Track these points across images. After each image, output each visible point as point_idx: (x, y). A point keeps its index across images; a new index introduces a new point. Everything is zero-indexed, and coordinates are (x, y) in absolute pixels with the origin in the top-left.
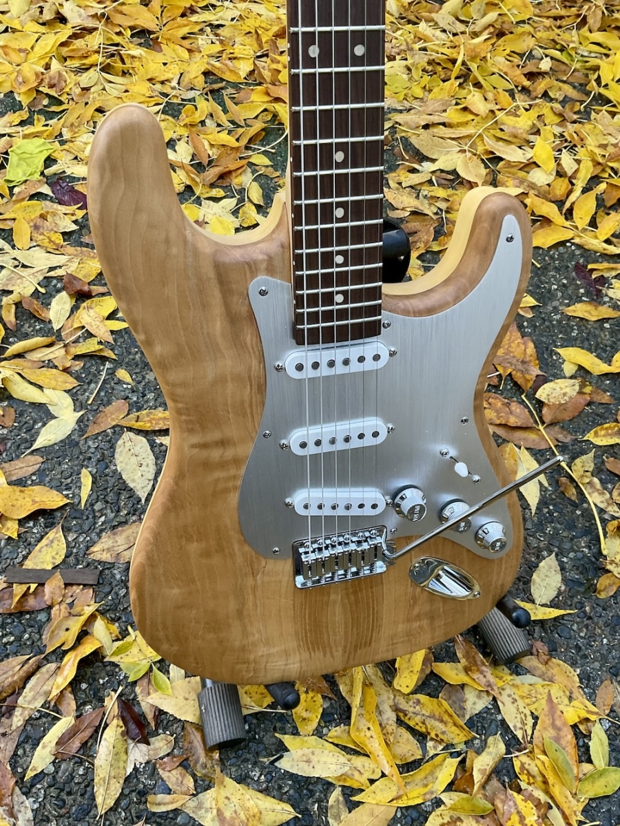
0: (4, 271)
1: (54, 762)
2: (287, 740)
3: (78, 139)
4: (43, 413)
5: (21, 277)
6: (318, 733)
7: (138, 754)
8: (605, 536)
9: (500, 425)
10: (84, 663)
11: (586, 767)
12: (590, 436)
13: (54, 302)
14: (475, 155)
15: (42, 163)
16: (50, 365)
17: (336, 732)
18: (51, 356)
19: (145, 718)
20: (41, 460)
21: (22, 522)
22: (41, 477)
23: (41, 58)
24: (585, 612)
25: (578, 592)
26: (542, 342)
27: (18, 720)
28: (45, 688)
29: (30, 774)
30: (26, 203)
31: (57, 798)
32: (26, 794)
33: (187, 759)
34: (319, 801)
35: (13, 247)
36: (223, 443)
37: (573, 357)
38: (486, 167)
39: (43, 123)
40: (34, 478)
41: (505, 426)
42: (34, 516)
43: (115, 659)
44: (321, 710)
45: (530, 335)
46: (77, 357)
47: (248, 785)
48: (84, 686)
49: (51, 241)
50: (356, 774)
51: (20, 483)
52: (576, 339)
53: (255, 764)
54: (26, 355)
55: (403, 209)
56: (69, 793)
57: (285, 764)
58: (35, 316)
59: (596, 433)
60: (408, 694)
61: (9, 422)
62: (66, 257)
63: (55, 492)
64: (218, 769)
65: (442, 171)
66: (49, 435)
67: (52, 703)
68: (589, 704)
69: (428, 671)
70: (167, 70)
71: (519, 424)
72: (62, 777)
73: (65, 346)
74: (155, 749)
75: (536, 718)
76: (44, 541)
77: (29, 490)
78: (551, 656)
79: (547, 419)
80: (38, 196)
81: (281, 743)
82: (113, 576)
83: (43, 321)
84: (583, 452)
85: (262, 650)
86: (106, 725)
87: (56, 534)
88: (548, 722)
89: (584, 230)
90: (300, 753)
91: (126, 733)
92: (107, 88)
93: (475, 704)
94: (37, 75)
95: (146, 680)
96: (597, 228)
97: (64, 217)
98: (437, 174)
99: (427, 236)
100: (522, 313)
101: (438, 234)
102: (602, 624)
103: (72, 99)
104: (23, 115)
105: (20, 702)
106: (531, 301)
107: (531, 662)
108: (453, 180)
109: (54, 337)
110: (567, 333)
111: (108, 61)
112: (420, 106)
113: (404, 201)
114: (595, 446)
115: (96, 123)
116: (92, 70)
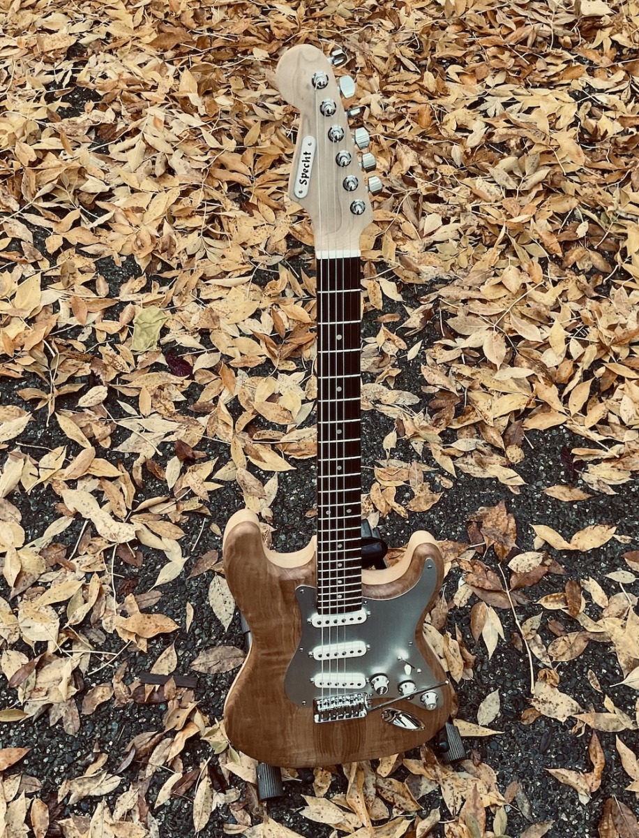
0: (133, 436)
1: (170, 799)
2: (308, 799)
3: (185, 308)
4: (161, 558)
5: (145, 441)
6: (327, 796)
7: (219, 799)
8: (535, 680)
9: (478, 587)
10: (189, 741)
11: (489, 834)
12: (542, 602)
13: (169, 463)
14: (500, 332)
15: (158, 333)
16: (165, 518)
17: (338, 796)
18: (167, 511)
19: (224, 778)
21: (149, 641)
22: (161, 608)
23: (156, 219)
24: (511, 733)
25: (509, 719)
26: (522, 518)
27: (149, 772)
28: (166, 753)
29: (157, 805)
30: (147, 374)
31: (172, 820)
32: (155, 816)
33: (247, 805)
37: (544, 533)
38: (508, 345)
39: (158, 290)
40: (156, 607)
41: (482, 589)
42: (157, 637)
43: (207, 739)
44: (330, 782)
45: (514, 512)
46: (184, 513)
47: (282, 823)
48: (188, 754)
49: (166, 409)
50: (347, 823)
51: (148, 611)
52: (549, 516)
53: (287, 812)
54: (151, 510)
55: (434, 385)
56: (179, 818)
57: (305, 813)
58: (155, 477)
59: (546, 599)
60: (385, 778)
61: (139, 563)
62: (177, 424)
63: (170, 619)
64: (265, 813)
65: (471, 348)
66: (166, 575)
67: (170, 764)
68: (500, 795)
69: (400, 764)
70: (257, 234)
71: (492, 588)
72: (175, 809)
73: (177, 503)
74: (229, 797)
75: (464, 800)
76: (163, 655)
77: (153, 617)
78: (482, 761)
79: (512, 587)
80: (156, 367)
81: (304, 800)
82: (206, 682)
83: (160, 481)
84: (535, 613)
85: (295, 751)
86: (201, 780)
87: (170, 650)
88: (472, 803)
89: (576, 415)
90: (315, 807)
91: (213, 786)
92: (208, 253)
93: (426, 788)
95: (225, 754)
96: (586, 414)
97: (176, 387)
98: (467, 351)
99: (449, 413)
100: (512, 490)
101: (460, 412)
102: (520, 742)
103: (179, 266)
104: (142, 281)
105: (150, 760)
106: (520, 481)
107: (469, 764)
108: (479, 358)
109: (169, 494)
110: (543, 511)
111: (209, 227)
112: (464, 277)
113: (435, 378)
114: (545, 609)
115: (199, 291)
116: (196, 233)
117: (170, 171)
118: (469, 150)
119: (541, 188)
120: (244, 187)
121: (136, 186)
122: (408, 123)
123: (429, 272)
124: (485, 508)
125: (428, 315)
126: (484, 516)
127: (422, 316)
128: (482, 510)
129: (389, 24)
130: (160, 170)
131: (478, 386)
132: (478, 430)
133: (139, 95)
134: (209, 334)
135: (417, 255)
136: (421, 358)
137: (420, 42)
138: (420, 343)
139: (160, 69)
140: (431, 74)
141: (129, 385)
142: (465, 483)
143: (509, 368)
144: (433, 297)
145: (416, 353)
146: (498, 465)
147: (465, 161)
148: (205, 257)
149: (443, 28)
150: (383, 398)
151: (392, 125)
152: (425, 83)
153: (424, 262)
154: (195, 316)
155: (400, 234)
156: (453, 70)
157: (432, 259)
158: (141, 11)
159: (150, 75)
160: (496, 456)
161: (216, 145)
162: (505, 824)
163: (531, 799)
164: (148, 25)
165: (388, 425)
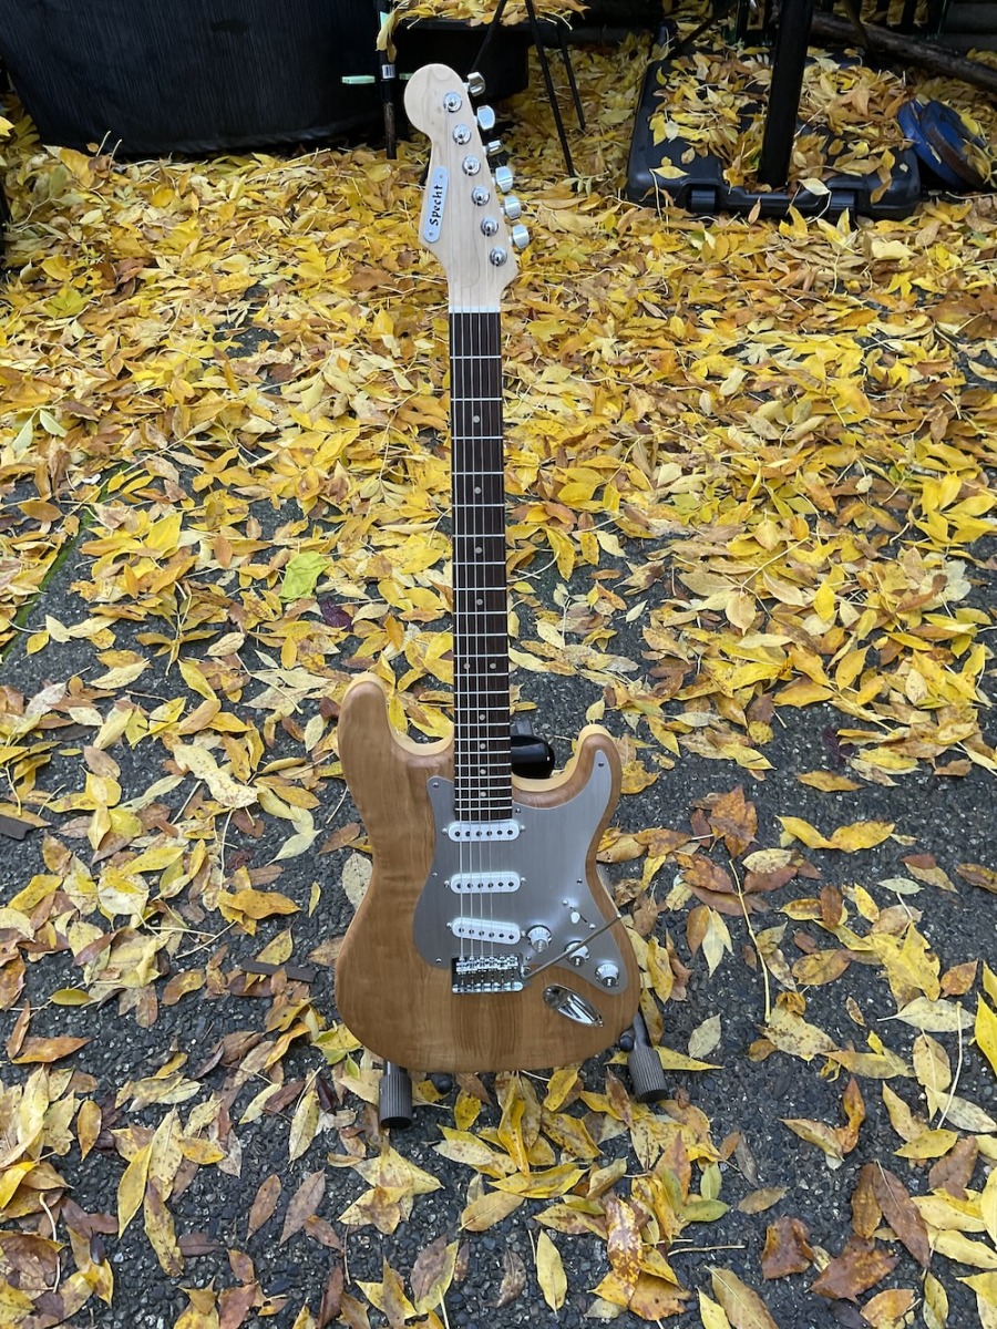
0: (269, 690)
1: (261, 1117)
2: (446, 1131)
3: (351, 555)
4: (288, 828)
5: (284, 697)
6: (472, 1130)
7: (326, 1122)
8: (772, 1006)
9: (700, 887)
10: (295, 1043)
11: (695, 1198)
12: (787, 909)
13: (310, 722)
14: (750, 594)
15: (314, 581)
16: (298, 783)
17: (487, 1131)
18: (301, 776)
19: (336, 1094)
20: (280, 870)
21: (260, 922)
22: (279, 886)
23: (327, 461)
24: (733, 1070)
25: (733, 1052)
26: (765, 808)
27: (238, 1080)
28: (263, 1059)
29: (242, 1121)
30: (295, 623)
31: (261, 1143)
32: (239, 1136)
33: (363, 1132)
34: (463, 1182)
35: (280, 665)
36: (405, 878)
37: (794, 827)
38: (760, 609)
39: (320, 535)
40: (273, 885)
41: (705, 888)
42: (270, 918)
43: (319, 1045)
44: (478, 1113)
45: (755, 800)
46: (322, 779)
47: (408, 1159)
48: (292, 1063)
49: (314, 663)
50: (496, 1166)
51: (262, 888)
52: (803, 808)
53: (417, 1145)
54: (280, 773)
55: (659, 651)
56: (270, 1141)
57: (440, 1149)
58: (291, 736)
59: (793, 906)
60: (555, 1112)
61: (258, 833)
62: (326, 680)
63: (289, 900)
64: (386, 1142)
65: (710, 611)
66: (290, 849)
67: (266, 1072)
68: (713, 1148)
69: (575, 1097)
71: (718, 889)
72: (266, 1129)
73: (314, 767)
74: (340, 1120)
75: (662, 1153)
76: (275, 941)
77: (268, 895)
78: (691, 1103)
79: (747, 888)
80: (308, 616)
81: (441, 1133)
82: (327, 978)
83: (297, 742)
84: (775, 924)
85: (426, 1041)
86: (305, 1095)
87: (285, 936)
88: (672, 1156)
89: (845, 691)
90: (455, 1143)
91: (320, 1104)
92: (386, 498)
93: (611, 1131)
94: (320, 480)
95: (340, 1067)
96: (858, 689)
97: (329, 639)
98: (704, 614)
99: (675, 683)
100: (754, 775)
101: (689, 681)
102: (746, 1083)
103: (350, 510)
104: (304, 525)
105: (242, 1066)
106: (766, 764)
107: (671, 1105)
108: (719, 622)
109: (306, 757)
110: (795, 801)
111: (390, 469)
112: (705, 532)
113: (660, 642)
114: (790, 919)
115: (370, 537)
116: (374, 476)
117: (352, 413)
118: (722, 399)
119: (812, 438)
120: (438, 432)
121: (307, 425)
122: (646, 368)
123: (660, 526)
124: (716, 795)
125: (656, 572)
126: (715, 804)
127: (648, 573)
128: (711, 797)
129: (631, 269)
130: (338, 410)
131: (717, 653)
132: (713, 705)
133: (324, 336)
134: (377, 583)
135: (647, 507)
136: (644, 619)
137: (670, 288)
138: (644, 604)
139: (352, 311)
140: (680, 319)
141: (272, 635)
142: (690, 764)
143: (759, 635)
144: (664, 553)
145: (638, 615)
146: (737, 745)
147: (717, 410)
148: (382, 501)
149: (699, 273)
150: (591, 661)
151: (627, 370)
152: (671, 329)
153: (657, 516)
154: (362, 563)
155: (627, 485)
156: (707, 316)
157: (666, 512)
158: (336, 254)
159: (340, 316)
160: (734, 734)
161: (410, 387)
162: (718, 1187)
163: (757, 1156)
164: (342, 268)
165: (596, 692)
